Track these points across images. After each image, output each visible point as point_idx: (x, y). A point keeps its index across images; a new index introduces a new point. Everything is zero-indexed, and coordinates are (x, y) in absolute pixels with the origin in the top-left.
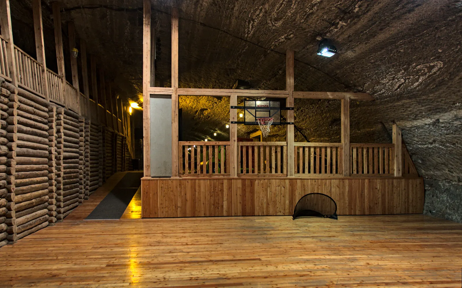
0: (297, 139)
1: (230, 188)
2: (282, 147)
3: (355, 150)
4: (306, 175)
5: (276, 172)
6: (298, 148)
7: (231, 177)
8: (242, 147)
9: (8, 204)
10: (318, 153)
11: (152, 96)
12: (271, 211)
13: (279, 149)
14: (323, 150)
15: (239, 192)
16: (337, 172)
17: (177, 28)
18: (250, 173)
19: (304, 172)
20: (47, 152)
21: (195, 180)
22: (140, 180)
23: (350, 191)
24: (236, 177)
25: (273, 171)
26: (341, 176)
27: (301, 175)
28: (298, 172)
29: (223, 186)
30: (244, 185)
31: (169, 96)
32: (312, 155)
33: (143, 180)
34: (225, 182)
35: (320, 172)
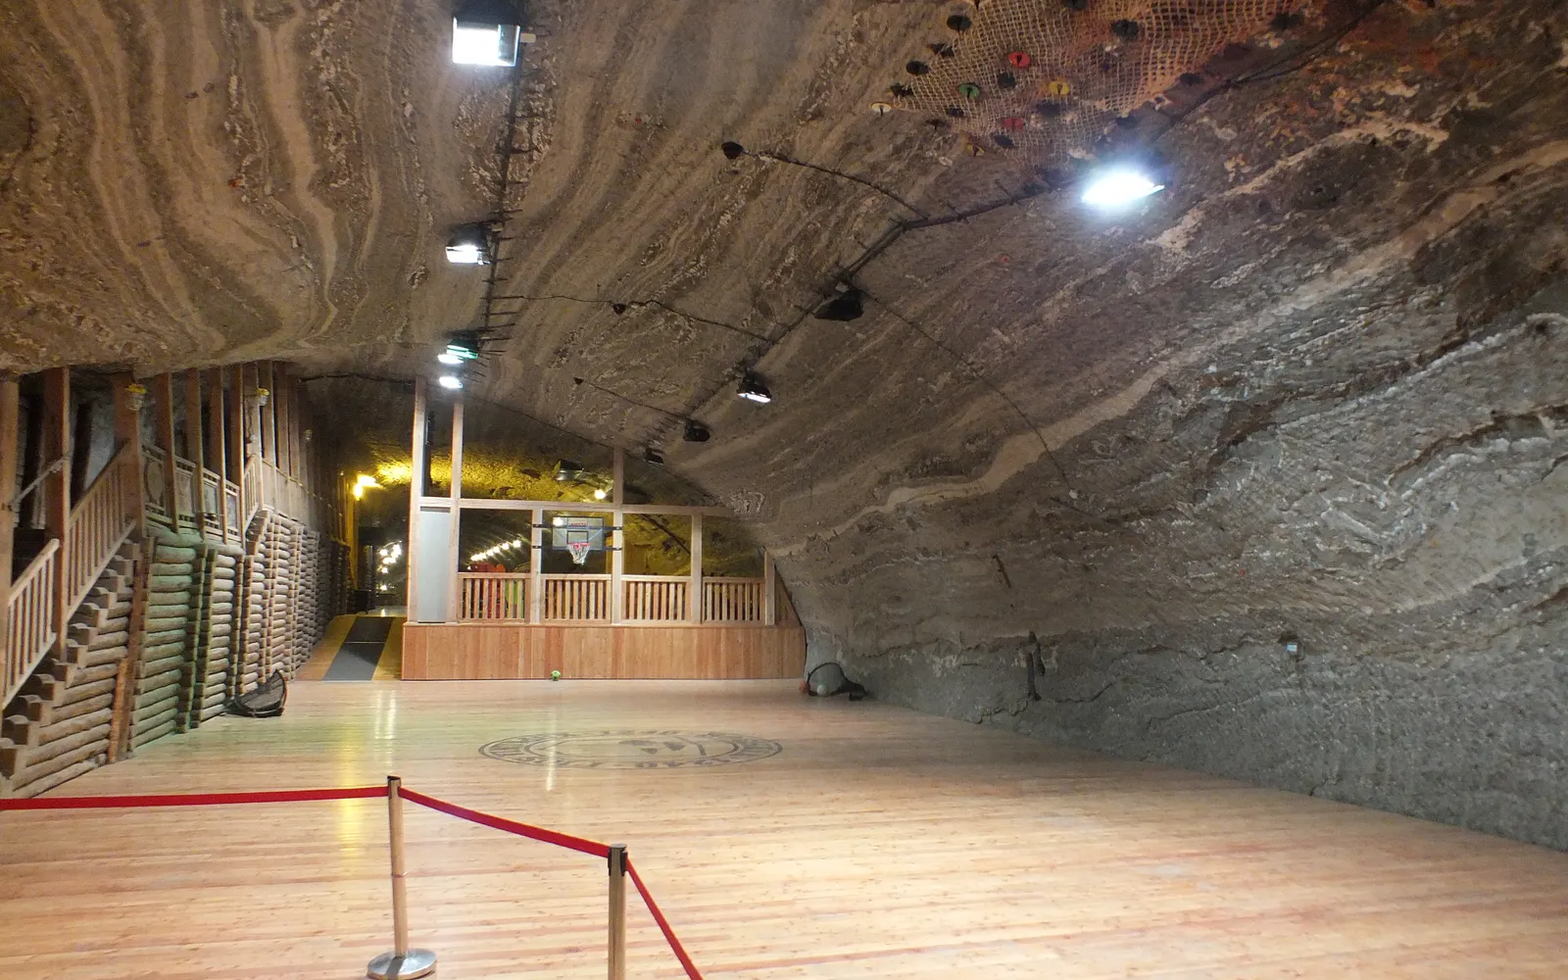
0: (628, 570)
1: (528, 640)
2: (604, 582)
3: (710, 587)
4: (639, 622)
5: (596, 616)
6: (629, 583)
7: (531, 624)
8: (547, 581)
9: (186, 664)
10: (656, 591)
11: (423, 508)
12: (586, 673)
13: (601, 585)
14: (664, 587)
15: (541, 646)
16: (683, 618)
17: (461, 416)
18: (559, 619)
19: (636, 617)
20: (286, 587)
21: (480, 627)
22: (402, 627)
23: (700, 646)
24: (538, 624)
25: (592, 615)
26: (689, 624)
27: (631, 622)
28: (628, 617)
29: (518, 637)
30: (548, 634)
31: (447, 510)
32: (648, 594)
33: (407, 626)
34: (522, 632)
35: (659, 618)
